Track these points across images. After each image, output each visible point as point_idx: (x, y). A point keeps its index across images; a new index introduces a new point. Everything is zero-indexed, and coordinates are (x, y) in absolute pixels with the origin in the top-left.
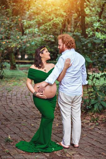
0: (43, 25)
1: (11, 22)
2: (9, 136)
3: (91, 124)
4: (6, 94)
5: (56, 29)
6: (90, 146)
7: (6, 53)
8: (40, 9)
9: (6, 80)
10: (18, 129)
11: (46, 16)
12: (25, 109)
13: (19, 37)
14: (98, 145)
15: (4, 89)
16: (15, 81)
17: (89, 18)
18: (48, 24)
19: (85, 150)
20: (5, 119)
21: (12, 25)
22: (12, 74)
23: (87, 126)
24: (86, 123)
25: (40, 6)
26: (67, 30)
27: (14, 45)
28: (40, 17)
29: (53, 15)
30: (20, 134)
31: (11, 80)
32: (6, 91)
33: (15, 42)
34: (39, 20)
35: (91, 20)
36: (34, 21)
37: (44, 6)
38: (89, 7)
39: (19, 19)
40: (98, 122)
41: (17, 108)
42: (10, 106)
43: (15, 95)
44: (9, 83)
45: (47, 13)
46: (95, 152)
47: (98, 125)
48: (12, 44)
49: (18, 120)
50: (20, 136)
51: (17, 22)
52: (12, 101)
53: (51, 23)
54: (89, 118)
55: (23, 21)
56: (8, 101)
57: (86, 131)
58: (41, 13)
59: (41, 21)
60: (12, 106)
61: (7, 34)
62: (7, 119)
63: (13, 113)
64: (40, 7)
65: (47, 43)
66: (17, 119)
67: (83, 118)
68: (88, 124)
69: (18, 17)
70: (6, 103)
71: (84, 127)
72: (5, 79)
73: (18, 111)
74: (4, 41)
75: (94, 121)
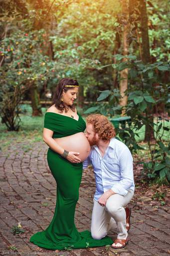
0: (84, 45)
1: (31, 39)
2: (19, 223)
3: (154, 202)
4: (21, 155)
5: (106, 49)
6: (149, 238)
7: (24, 89)
8: (79, 18)
9: (24, 133)
10: (34, 211)
11: (88, 29)
12: (49, 180)
13: (44, 64)
14: (161, 237)
15: (19, 148)
16: (38, 135)
17: (158, 31)
18: (92, 42)
19: (140, 246)
20: (16, 196)
21: (33, 44)
22: (35, 123)
23: (147, 206)
24: (145, 201)
25: (79, 13)
26: (123, 51)
27: (36, 76)
28: (79, 31)
29: (100, 28)
30: (37, 220)
31: (31, 134)
32: (22, 151)
33: (38, 71)
34: (77, 35)
35: (160, 35)
36: (70, 37)
37: (86, 13)
38: (158, 14)
39: (44, 35)
40: (164, 200)
41: (38, 178)
42: (26, 175)
43: (35, 157)
44: (29, 138)
45: (91, 24)
46: (156, 250)
47: (164, 205)
48: (33, 74)
49: (36, 197)
50: (37, 224)
51: (40, 39)
52: (30, 167)
53: (97, 41)
54: (151, 193)
55: (51, 37)
56: (24, 167)
57: (143, 214)
58: (80, 25)
59: (81, 37)
60: (29, 174)
61: (24, 58)
62: (19, 195)
63: (29, 186)
64: (80, 15)
65: (90, 72)
66: (34, 196)
67: (141, 194)
68: (148, 203)
69: (42, 31)
70: (19, 170)
71: (141, 208)
72: (22, 132)
73: (38, 183)
74: (20, 71)
75: (158, 197)
